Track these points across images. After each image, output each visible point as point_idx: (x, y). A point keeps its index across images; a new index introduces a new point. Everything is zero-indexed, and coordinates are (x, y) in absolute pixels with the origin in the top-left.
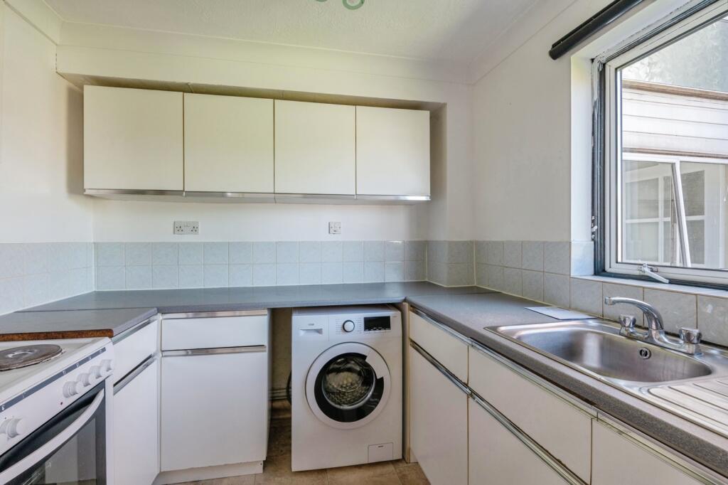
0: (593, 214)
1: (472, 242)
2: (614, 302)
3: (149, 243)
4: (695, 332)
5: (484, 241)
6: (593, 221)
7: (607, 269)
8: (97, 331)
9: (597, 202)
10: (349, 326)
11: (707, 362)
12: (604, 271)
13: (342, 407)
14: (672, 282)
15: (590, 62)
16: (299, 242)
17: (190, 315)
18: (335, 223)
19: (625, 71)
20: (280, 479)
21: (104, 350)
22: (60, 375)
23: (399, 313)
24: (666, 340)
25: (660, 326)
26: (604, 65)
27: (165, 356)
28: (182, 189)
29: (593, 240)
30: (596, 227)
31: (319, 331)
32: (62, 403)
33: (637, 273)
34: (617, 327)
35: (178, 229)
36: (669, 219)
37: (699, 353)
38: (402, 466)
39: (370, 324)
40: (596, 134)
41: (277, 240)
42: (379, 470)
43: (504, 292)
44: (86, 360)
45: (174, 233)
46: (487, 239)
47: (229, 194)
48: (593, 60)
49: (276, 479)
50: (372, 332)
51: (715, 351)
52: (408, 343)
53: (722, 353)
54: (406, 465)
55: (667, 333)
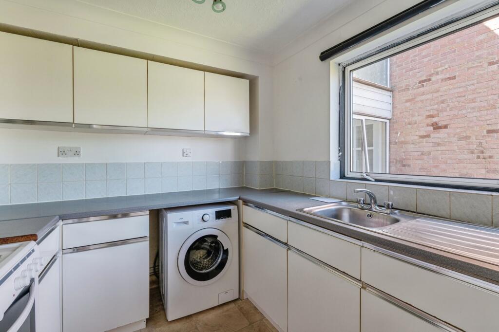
0: (339, 147)
1: (273, 162)
2: (358, 191)
3: (34, 165)
4: (390, 203)
5: (280, 161)
6: (339, 150)
7: (346, 175)
8: (22, 236)
9: (341, 140)
10: (206, 218)
11: (396, 217)
12: (344, 176)
13: (201, 272)
14: (376, 180)
15: (338, 65)
16: (162, 163)
17: (76, 220)
18: (187, 149)
19: (354, 72)
20: (160, 328)
21: (33, 251)
22: (10, 273)
23: (236, 207)
24: (378, 209)
25: (375, 202)
26: (345, 67)
27: (65, 254)
28: (72, 122)
29: (339, 160)
30: (341, 153)
31: (186, 223)
32: (14, 295)
33: (360, 177)
34: (356, 205)
35: (62, 152)
36: (360, 149)
37: (392, 213)
38: (239, 302)
39: (220, 215)
40: (341, 104)
41: (145, 162)
42: (225, 308)
43: (292, 190)
44: (24, 260)
45: (58, 156)
46: (282, 160)
47: (94, 126)
48: (339, 64)
49: (157, 329)
50: (221, 220)
51: (396, 211)
52: (242, 224)
53: (399, 212)
54: (241, 301)
55: (379, 206)
